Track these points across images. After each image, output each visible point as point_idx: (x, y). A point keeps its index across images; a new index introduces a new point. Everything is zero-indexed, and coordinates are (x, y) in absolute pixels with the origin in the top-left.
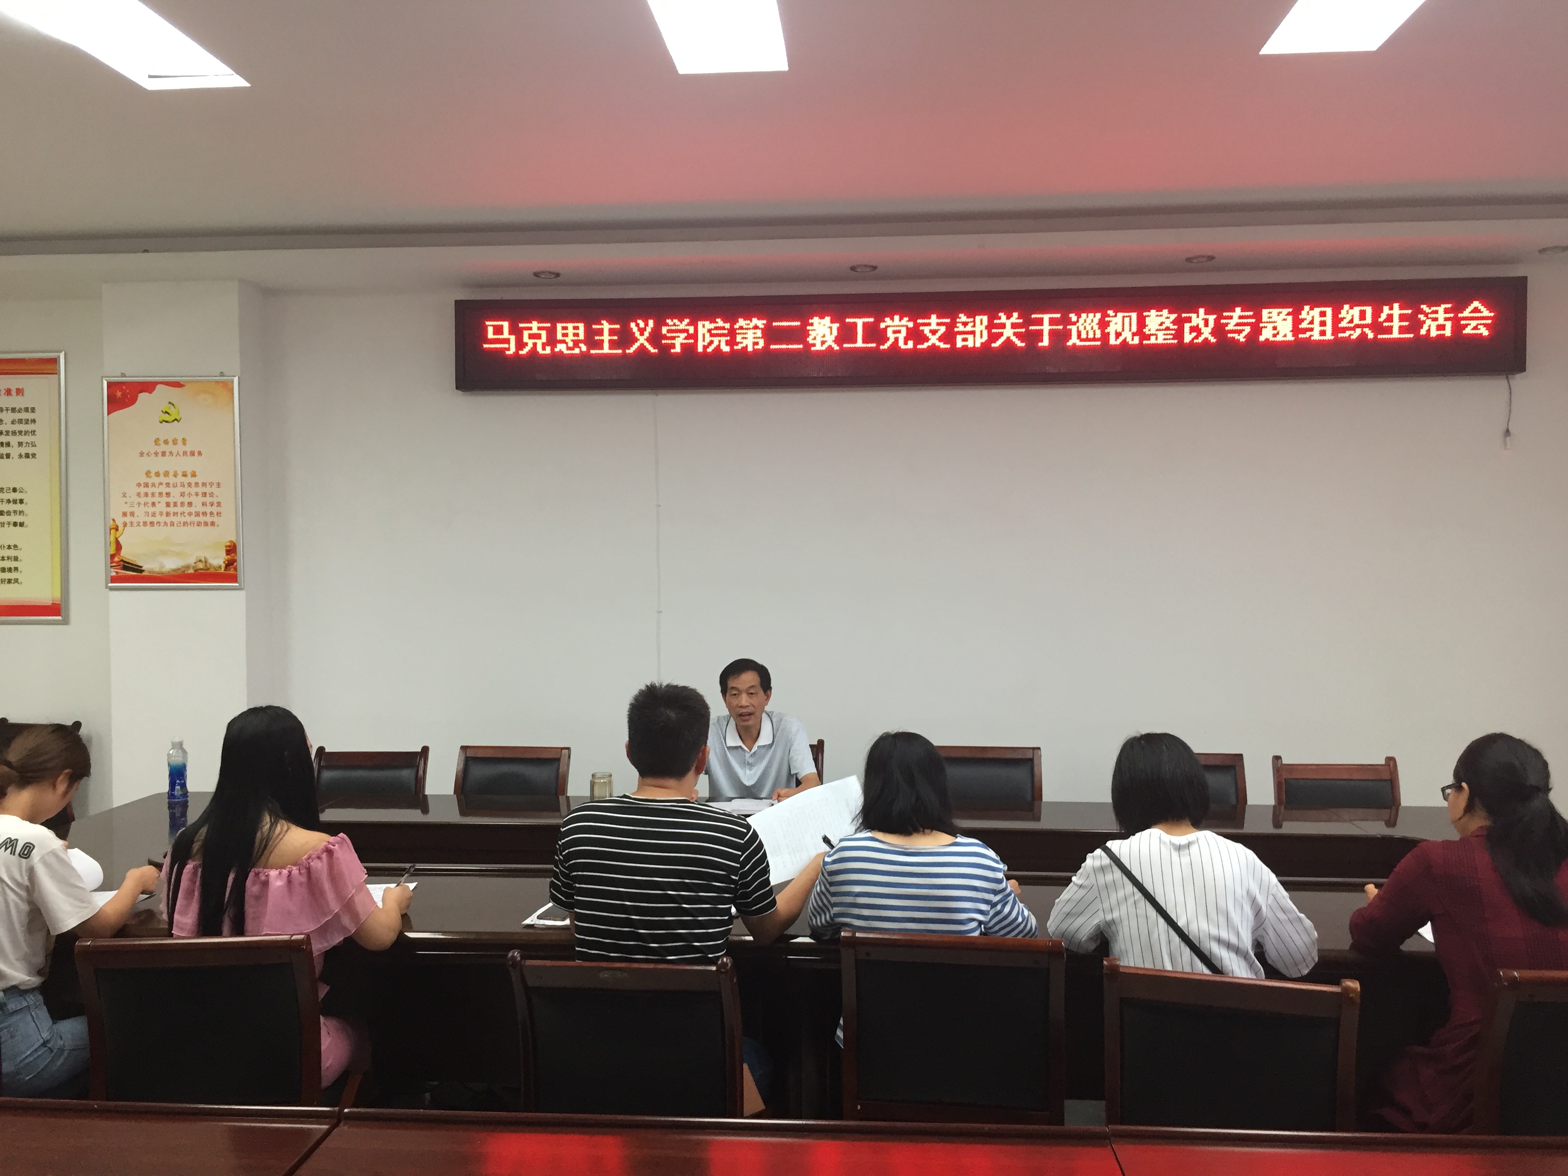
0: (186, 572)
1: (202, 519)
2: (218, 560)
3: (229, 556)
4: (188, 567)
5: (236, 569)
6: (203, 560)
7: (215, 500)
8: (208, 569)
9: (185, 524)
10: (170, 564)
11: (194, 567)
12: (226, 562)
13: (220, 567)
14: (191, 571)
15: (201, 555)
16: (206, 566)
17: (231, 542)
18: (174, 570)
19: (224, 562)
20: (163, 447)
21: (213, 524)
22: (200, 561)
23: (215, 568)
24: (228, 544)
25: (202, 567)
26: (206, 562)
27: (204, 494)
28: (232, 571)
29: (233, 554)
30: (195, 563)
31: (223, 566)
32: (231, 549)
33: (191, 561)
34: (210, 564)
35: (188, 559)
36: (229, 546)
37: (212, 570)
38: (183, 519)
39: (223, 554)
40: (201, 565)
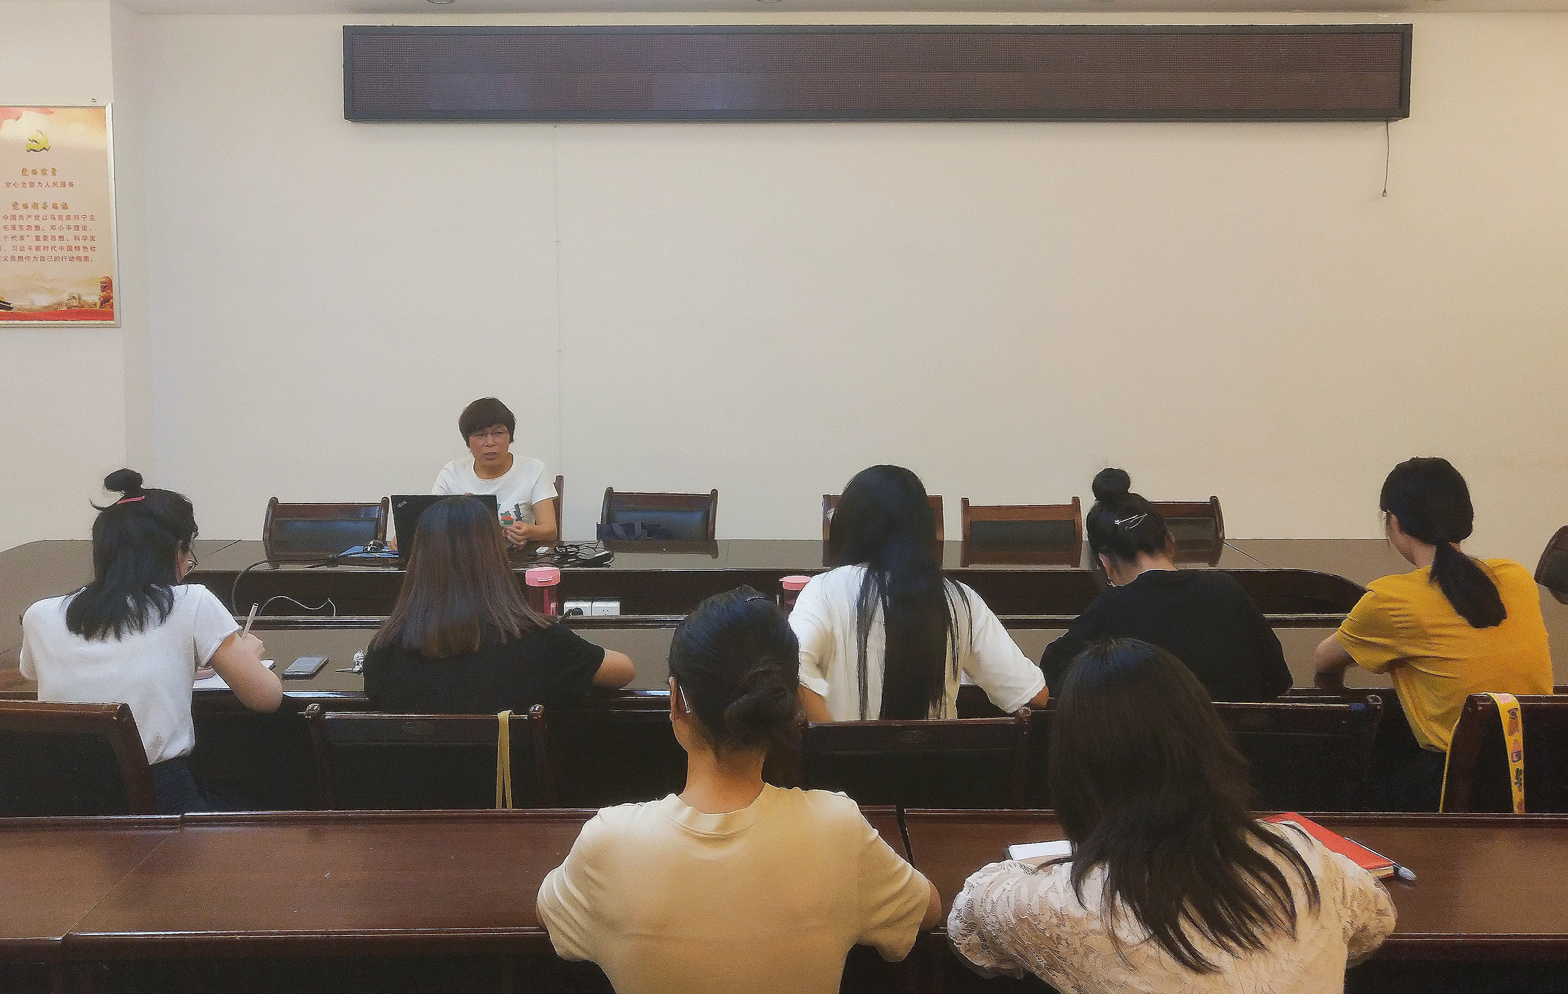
0: (59, 309)
1: (75, 254)
2: (93, 297)
3: (104, 293)
4: (60, 304)
5: (112, 306)
6: (77, 297)
7: (88, 233)
8: (82, 306)
9: (56, 259)
10: (42, 301)
11: (67, 303)
12: (102, 299)
13: (95, 305)
14: (64, 308)
15: (75, 291)
16: (80, 303)
17: (106, 277)
18: (45, 307)
19: (99, 299)
20: (31, 178)
21: (86, 258)
22: (74, 298)
23: (90, 306)
24: (103, 280)
25: (75, 304)
26: (80, 299)
27: (77, 227)
28: (108, 309)
29: (108, 291)
30: (68, 300)
31: (98, 303)
32: (107, 286)
33: (64, 297)
34: (84, 301)
35: (62, 297)
36: (104, 282)
37: (86, 308)
38: (54, 254)
39: (98, 290)
40: (75, 303)
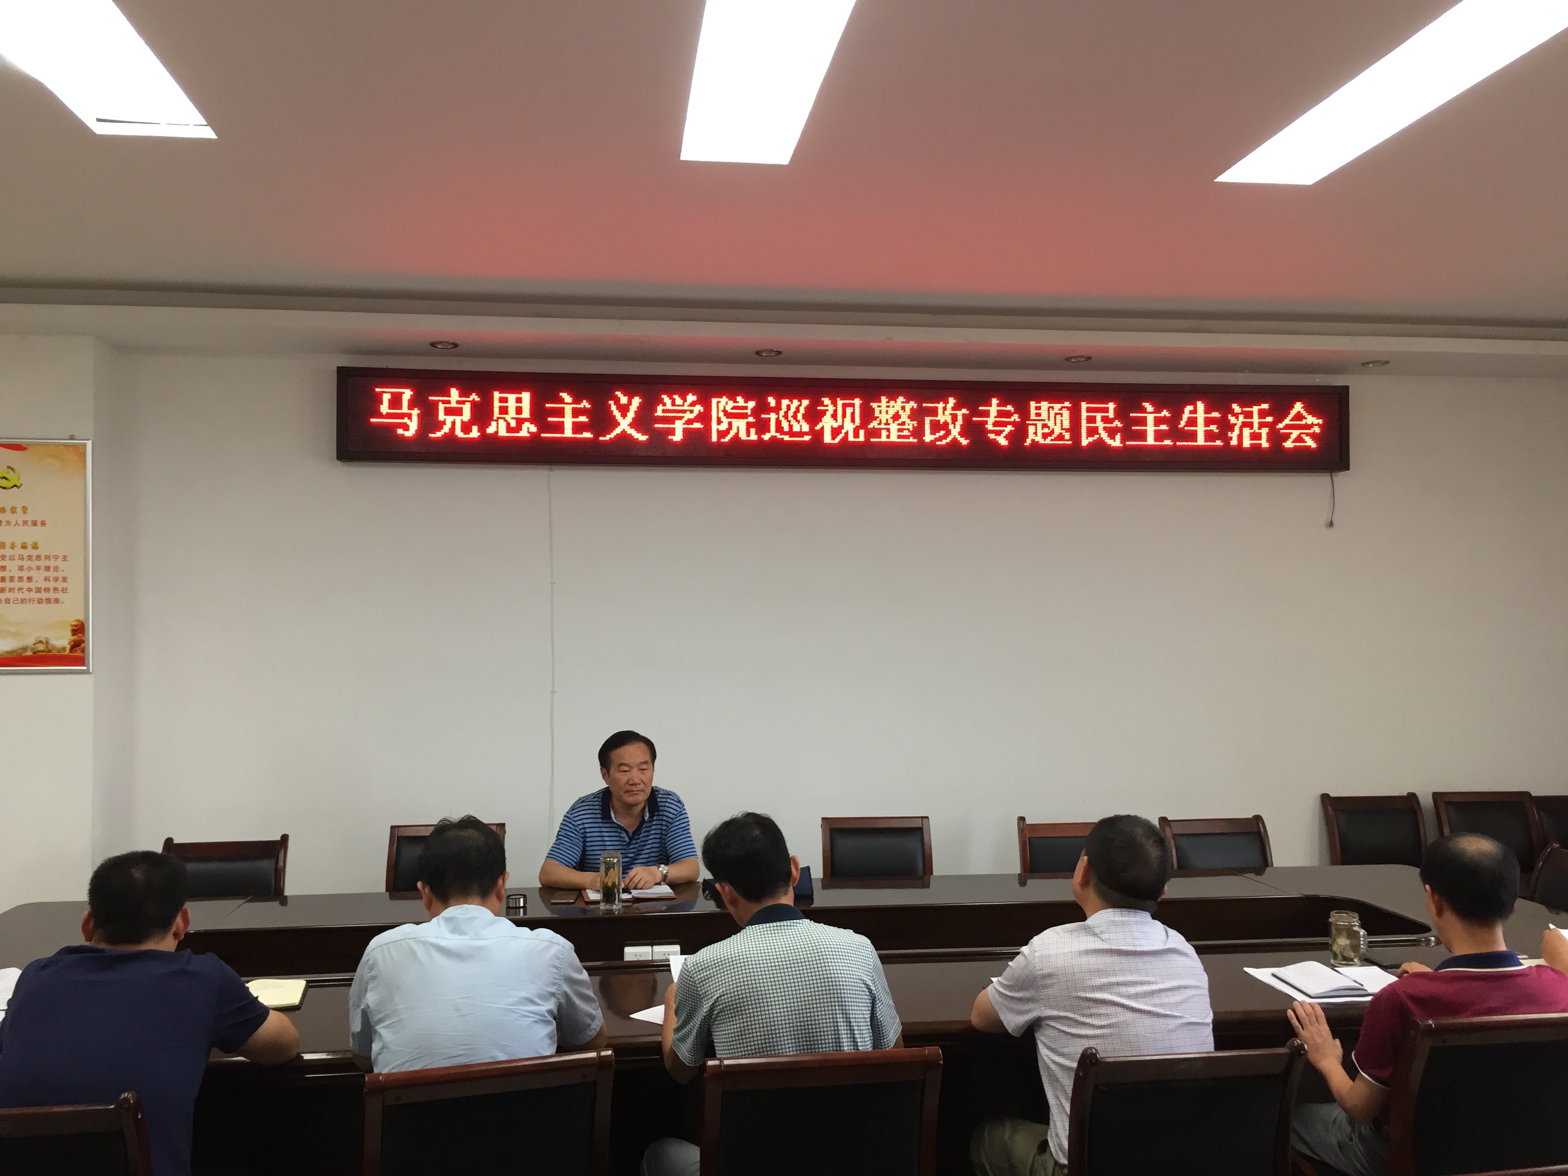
0: (22, 655)
1: (44, 595)
2: (62, 641)
3: (75, 637)
4: (25, 649)
5: (83, 651)
6: (44, 641)
7: (60, 575)
8: (50, 651)
9: (23, 601)
10: (4, 646)
11: (32, 649)
12: (72, 643)
13: (64, 649)
14: (29, 653)
15: (43, 635)
16: (47, 647)
17: (79, 621)
18: (8, 652)
19: (69, 643)
21: (57, 601)
22: (41, 642)
23: (58, 650)
24: (75, 623)
25: (42, 649)
26: (47, 643)
27: (47, 568)
28: (78, 654)
29: (80, 635)
30: (34, 644)
31: (68, 647)
32: (79, 629)
33: (29, 641)
34: (52, 646)
35: (25, 641)
36: (75, 626)
37: (55, 652)
38: (20, 596)
39: (70, 634)
40: (41, 647)
